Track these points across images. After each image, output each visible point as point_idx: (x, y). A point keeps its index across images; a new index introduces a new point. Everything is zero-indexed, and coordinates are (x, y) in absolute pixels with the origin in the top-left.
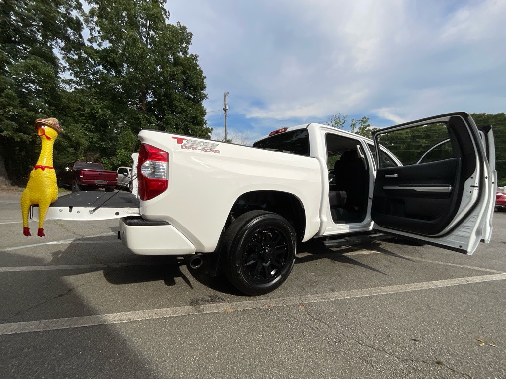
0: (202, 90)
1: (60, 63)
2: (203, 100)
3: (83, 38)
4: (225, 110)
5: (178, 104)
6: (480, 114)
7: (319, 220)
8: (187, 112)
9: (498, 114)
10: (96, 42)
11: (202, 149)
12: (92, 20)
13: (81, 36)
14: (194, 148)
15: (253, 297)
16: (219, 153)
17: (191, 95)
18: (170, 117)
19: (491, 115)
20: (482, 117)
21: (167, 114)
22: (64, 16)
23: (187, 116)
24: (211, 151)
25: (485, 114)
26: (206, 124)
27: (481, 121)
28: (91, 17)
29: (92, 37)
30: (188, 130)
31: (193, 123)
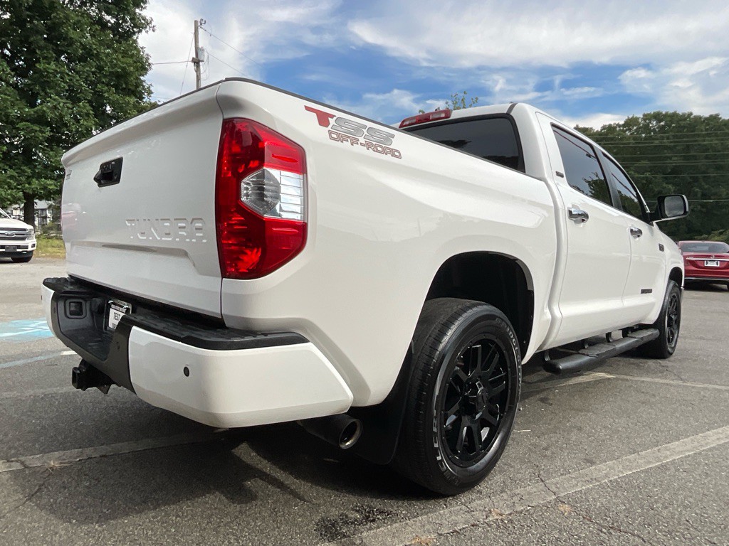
0: (138, 6)
2: (140, 31)
4: (197, 62)
5: (73, 34)
6: (684, 115)
7: (549, 316)
8: (99, 59)
9: (714, 118)
11: (368, 145)
14: (354, 142)
15: (451, 498)
16: (400, 157)
17: (108, 18)
18: (54, 67)
19: (700, 118)
20: (685, 119)
21: (45, 58)
23: (100, 68)
24: (384, 151)
25: (691, 114)
26: (150, 93)
27: (684, 127)
30: (104, 105)
31: (116, 87)
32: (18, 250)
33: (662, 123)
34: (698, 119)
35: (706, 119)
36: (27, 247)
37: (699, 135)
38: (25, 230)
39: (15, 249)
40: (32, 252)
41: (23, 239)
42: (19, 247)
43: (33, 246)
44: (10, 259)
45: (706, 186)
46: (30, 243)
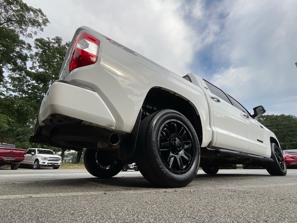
1: (5, 79)
3: (27, 65)
6: (271, 115)
9: (282, 116)
10: (35, 69)
12: (36, 58)
13: (25, 64)
14: (119, 46)
16: (136, 56)
20: (272, 117)
22: (17, 52)
24: (130, 53)
25: (273, 115)
28: (35, 56)
29: (33, 67)
32: (55, 164)
33: (265, 118)
34: (277, 116)
35: (280, 116)
36: (58, 163)
37: (279, 121)
38: (59, 158)
39: (54, 164)
40: (59, 165)
41: (58, 161)
42: (56, 163)
43: (60, 163)
44: (52, 168)
45: (290, 138)
46: (59, 162)
